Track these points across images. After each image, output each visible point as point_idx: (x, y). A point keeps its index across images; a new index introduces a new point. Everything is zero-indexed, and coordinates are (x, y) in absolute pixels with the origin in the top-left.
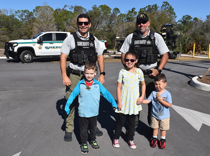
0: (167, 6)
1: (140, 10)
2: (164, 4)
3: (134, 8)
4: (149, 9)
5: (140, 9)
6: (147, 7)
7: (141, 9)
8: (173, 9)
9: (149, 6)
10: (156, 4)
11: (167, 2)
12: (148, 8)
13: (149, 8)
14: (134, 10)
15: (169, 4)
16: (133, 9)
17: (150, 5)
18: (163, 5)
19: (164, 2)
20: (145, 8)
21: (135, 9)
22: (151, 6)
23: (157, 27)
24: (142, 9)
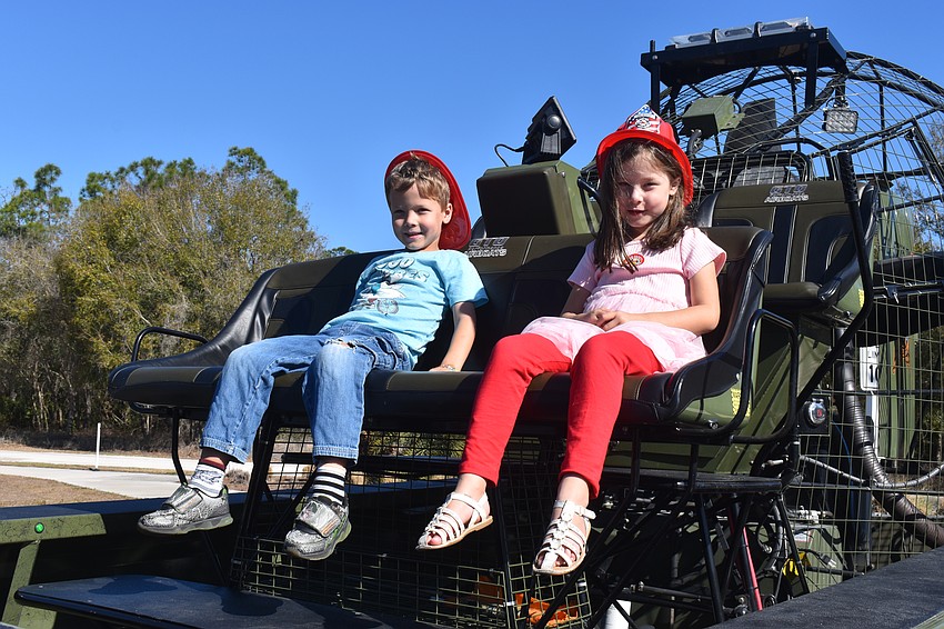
0: (253, 176)
1: (88, 182)
2: (233, 159)
3: (50, 168)
4: (149, 180)
5: (86, 177)
6: (133, 167)
7: (92, 177)
8: (294, 193)
9: (149, 163)
10: (190, 162)
11: (252, 150)
12: (141, 171)
13: (150, 176)
14: (52, 179)
15: (263, 164)
16: (46, 175)
17: (157, 159)
18: (233, 164)
19: (234, 152)
20: (122, 170)
21: (58, 173)
22: (160, 163)
23: (205, 282)
24: (103, 178)
